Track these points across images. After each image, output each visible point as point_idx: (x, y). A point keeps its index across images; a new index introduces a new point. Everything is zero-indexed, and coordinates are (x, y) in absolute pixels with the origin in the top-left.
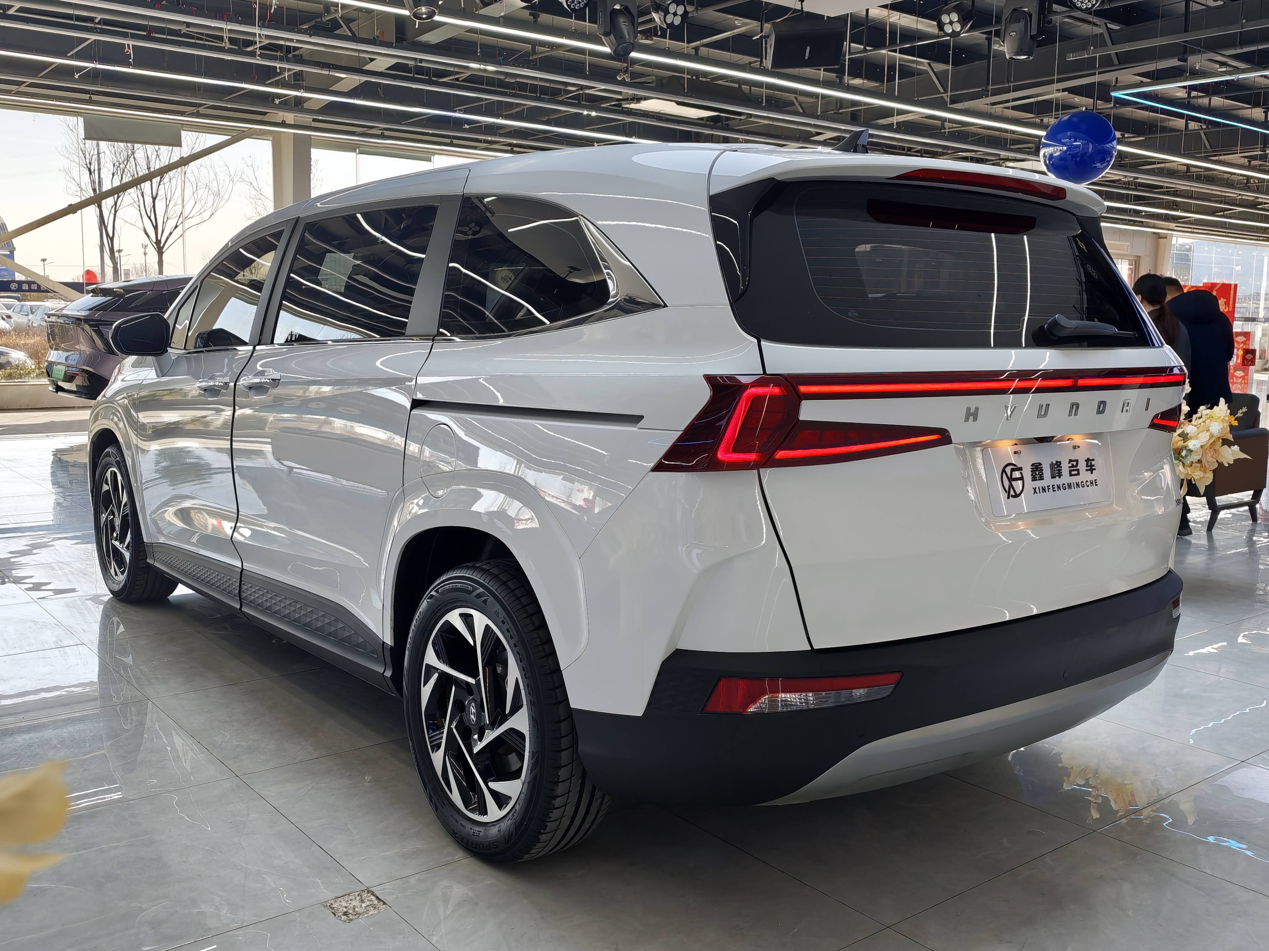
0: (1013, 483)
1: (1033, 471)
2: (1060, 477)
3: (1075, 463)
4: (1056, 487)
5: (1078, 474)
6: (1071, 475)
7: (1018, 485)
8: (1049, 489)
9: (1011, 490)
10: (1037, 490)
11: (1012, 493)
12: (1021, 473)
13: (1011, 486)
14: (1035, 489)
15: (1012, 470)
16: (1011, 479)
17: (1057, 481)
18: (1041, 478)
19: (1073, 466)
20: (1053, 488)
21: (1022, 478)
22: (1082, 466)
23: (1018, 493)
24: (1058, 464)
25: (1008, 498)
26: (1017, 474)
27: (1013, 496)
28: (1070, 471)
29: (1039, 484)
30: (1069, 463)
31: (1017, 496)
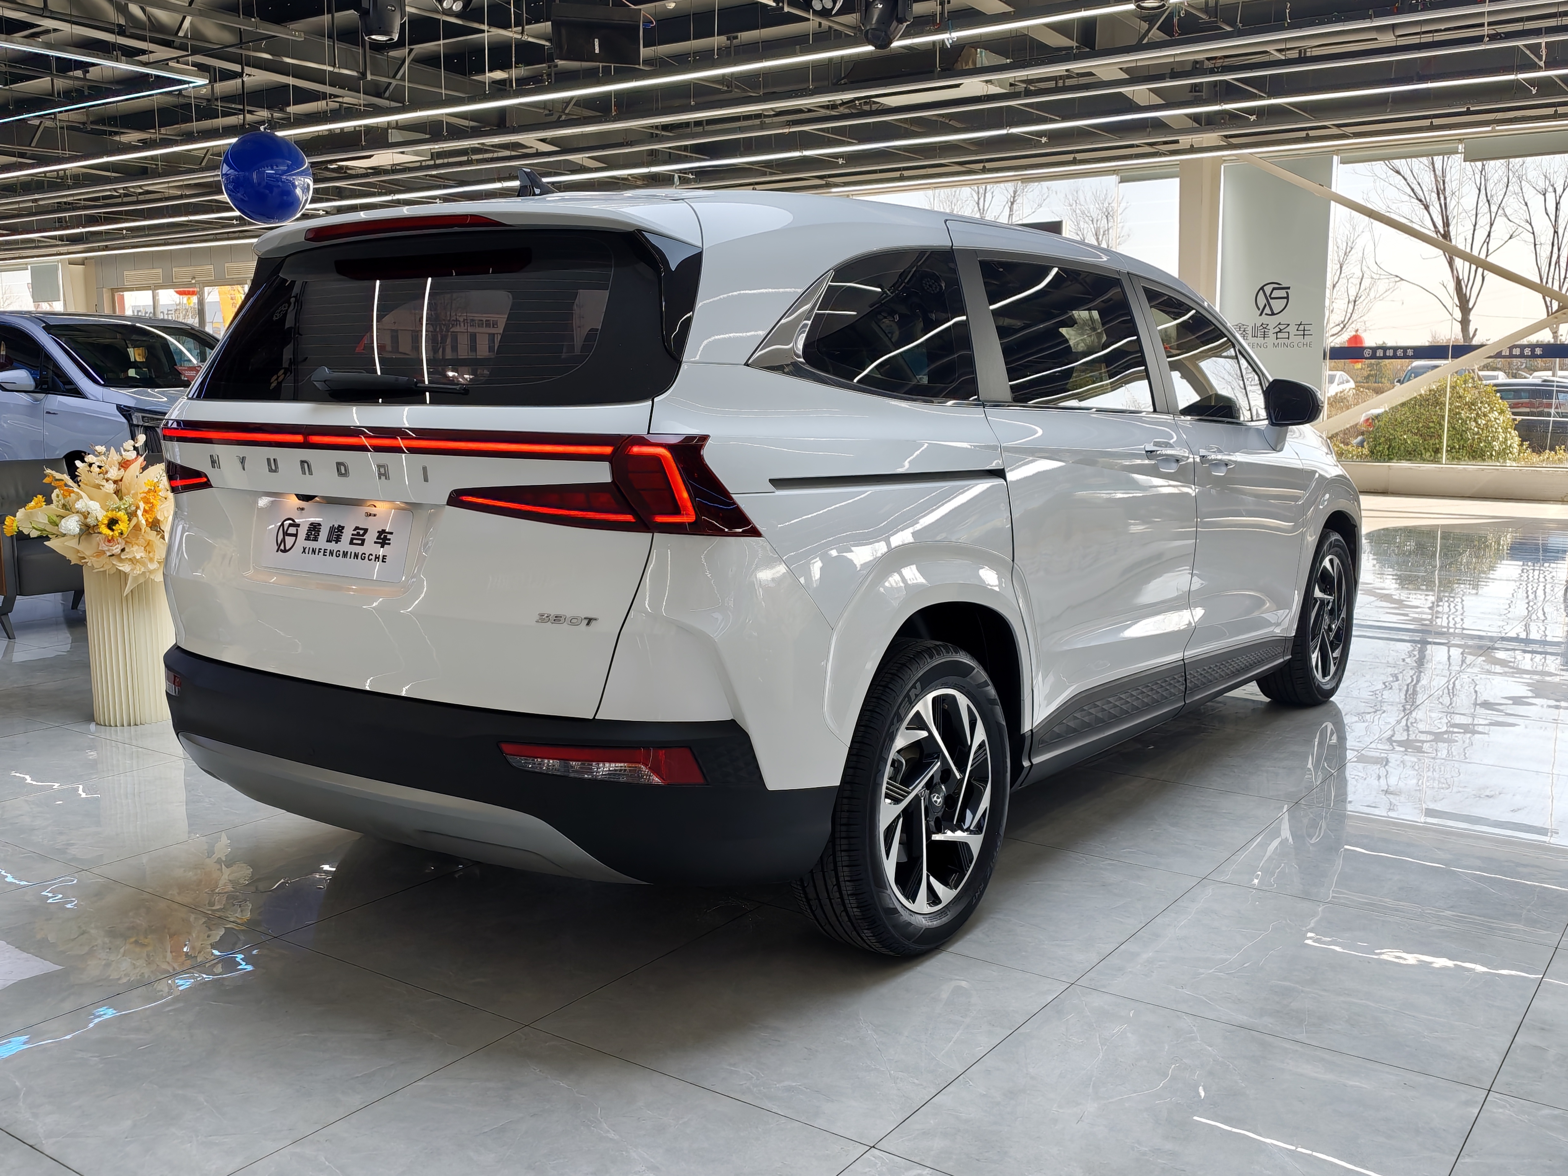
0: (286, 537)
1: (309, 530)
2: (336, 543)
3: (361, 532)
4: (328, 551)
5: (362, 544)
6: (351, 543)
7: (289, 541)
8: (319, 552)
9: (283, 544)
10: (307, 551)
11: (282, 547)
12: (297, 530)
13: (284, 540)
14: (304, 549)
15: (290, 525)
16: (286, 534)
17: (332, 546)
18: (316, 539)
19: (358, 534)
20: (324, 552)
21: (296, 535)
22: (371, 537)
23: (287, 549)
24: (341, 529)
25: (277, 551)
26: (292, 530)
27: (282, 551)
28: (352, 539)
29: (311, 544)
30: (354, 530)
31: (285, 551)
